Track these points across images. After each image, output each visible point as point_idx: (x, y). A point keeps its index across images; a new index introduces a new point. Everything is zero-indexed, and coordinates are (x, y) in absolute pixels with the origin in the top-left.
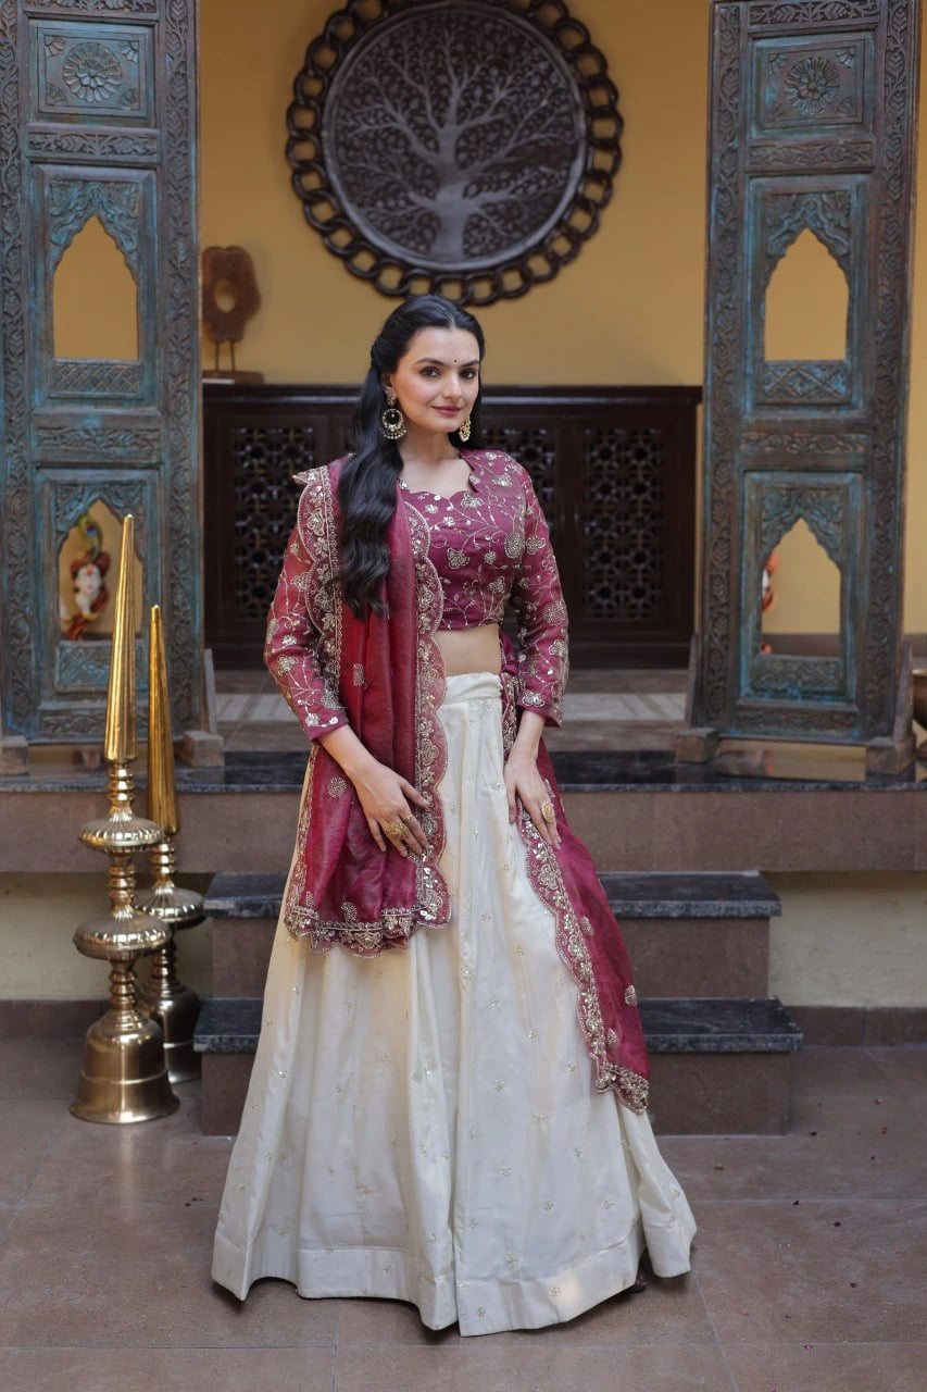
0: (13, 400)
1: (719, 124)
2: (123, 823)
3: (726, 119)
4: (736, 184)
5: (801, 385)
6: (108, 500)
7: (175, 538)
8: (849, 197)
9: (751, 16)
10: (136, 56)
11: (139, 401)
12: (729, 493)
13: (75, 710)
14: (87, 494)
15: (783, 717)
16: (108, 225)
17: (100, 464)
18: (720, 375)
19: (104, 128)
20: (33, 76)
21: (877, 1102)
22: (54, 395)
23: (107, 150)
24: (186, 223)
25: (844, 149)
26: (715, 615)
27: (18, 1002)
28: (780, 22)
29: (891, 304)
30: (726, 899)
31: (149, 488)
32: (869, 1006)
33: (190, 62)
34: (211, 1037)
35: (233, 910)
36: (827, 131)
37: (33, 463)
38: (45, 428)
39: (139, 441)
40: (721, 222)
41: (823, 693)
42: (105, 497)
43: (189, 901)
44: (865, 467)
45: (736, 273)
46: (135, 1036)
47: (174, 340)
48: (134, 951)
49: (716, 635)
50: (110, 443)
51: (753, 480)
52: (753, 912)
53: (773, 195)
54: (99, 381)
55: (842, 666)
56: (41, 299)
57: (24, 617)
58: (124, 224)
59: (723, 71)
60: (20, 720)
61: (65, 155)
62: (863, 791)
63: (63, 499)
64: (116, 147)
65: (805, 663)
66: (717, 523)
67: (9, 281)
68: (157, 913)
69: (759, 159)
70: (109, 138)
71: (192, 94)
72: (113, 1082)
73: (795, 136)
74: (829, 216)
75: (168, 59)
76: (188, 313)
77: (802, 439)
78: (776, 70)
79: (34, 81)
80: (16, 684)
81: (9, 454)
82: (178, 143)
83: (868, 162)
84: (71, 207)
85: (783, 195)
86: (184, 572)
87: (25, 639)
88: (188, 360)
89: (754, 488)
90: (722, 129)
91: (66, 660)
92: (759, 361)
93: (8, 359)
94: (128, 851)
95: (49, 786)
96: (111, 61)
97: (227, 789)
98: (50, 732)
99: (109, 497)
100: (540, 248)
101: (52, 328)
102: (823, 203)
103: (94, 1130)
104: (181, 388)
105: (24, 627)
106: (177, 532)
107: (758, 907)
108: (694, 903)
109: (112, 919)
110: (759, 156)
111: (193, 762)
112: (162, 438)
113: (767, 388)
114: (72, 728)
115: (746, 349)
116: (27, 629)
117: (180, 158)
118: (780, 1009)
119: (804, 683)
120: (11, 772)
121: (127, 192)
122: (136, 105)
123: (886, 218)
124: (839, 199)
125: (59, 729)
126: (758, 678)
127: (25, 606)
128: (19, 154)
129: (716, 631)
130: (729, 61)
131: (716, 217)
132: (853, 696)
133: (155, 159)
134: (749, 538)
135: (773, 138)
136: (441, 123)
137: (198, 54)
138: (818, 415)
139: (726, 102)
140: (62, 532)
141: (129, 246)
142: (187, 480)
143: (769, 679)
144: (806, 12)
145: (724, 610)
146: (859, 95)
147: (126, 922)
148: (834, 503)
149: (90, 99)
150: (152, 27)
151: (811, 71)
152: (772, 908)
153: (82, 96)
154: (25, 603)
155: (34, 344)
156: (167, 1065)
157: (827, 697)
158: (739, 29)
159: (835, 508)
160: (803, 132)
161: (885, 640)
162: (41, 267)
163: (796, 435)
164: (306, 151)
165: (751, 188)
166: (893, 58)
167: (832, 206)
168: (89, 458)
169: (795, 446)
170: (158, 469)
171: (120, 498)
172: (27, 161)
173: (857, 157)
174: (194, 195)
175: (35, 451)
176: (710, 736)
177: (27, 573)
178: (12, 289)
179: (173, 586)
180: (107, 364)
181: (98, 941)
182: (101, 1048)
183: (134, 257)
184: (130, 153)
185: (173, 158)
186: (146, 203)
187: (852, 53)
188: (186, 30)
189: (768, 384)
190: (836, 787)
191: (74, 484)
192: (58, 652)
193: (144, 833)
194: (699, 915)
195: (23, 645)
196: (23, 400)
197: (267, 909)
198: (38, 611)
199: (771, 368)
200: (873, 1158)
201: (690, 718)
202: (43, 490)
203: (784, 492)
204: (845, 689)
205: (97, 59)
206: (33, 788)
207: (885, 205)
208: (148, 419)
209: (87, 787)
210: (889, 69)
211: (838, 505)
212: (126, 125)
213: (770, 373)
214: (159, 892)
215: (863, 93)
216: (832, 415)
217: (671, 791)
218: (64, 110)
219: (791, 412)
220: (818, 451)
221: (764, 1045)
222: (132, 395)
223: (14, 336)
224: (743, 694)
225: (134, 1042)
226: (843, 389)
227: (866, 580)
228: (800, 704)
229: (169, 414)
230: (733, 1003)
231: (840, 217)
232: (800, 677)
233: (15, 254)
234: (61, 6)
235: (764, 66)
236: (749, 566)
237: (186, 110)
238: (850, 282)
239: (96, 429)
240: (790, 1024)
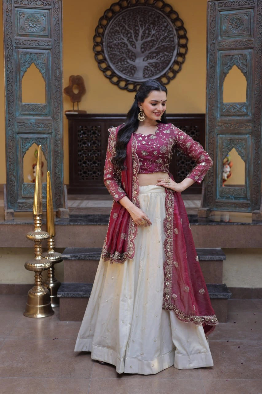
0: (10, 114)
1: (210, 36)
2: (38, 232)
3: (212, 34)
4: (215, 53)
5: (233, 110)
6: (37, 143)
7: (56, 153)
8: (247, 56)
9: (219, 5)
10: (45, 18)
11: (46, 115)
12: (213, 141)
13: (27, 202)
14: (31, 141)
15: (229, 205)
16: (37, 65)
17: (35, 133)
18: (210, 107)
19: (36, 38)
20: (16, 23)
21: (254, 314)
22: (22, 113)
23: (37, 44)
24: (59, 65)
25: (245, 42)
26: (209, 175)
27: (11, 284)
28: (227, 7)
29: (259, 86)
30: (210, 255)
31: (48, 140)
32: (254, 287)
33: (60, 20)
34: (62, 293)
35: (69, 257)
36: (241, 37)
37: (16, 132)
38: (19, 123)
39: (46, 126)
40: (211, 64)
41: (240, 198)
42: (36, 142)
43: (58, 256)
44: (252, 133)
45: (215, 78)
46: (42, 293)
47: (55, 97)
48: (41, 269)
49: (210, 181)
50: (38, 127)
51: (220, 137)
52: (218, 259)
53: (225, 56)
54: (34, 109)
55: (245, 190)
56: (18, 86)
57: (13, 176)
58: (41, 65)
59: (211, 21)
60: (12, 205)
61: (25, 46)
62: (251, 225)
63: (24, 143)
64: (39, 43)
65: (235, 189)
66: (210, 149)
67: (9, 81)
68: (49, 258)
69: (221, 46)
70: (37, 41)
71: (61, 29)
72: (35, 306)
73: (231, 39)
74: (241, 61)
75: (54, 19)
76: (60, 90)
77: (234, 125)
78: (226, 20)
79: (16, 25)
80: (11, 195)
81: (9, 130)
82: (57, 42)
83: (252, 46)
84: (27, 60)
85: (228, 55)
86: (58, 163)
87: (13, 182)
88: (60, 104)
89: (221, 139)
90: (211, 37)
91: (25, 188)
92: (222, 103)
93: (9, 103)
94: (39, 240)
95: (19, 223)
96: (38, 20)
97: (69, 224)
98: (20, 208)
99: (37, 142)
100: (165, 75)
101: (21, 94)
102: (240, 58)
103: (30, 319)
104: (58, 111)
105: (13, 178)
106: (56, 152)
107: (219, 258)
108: (201, 256)
109: (35, 260)
110: (221, 45)
111: (61, 217)
112: (52, 125)
113: (224, 111)
114: (27, 207)
115: (218, 99)
116: (14, 179)
117: (57, 47)
118: (226, 287)
119: (235, 195)
120: (9, 219)
121: (42, 56)
122: (45, 32)
123: (257, 62)
124: (244, 57)
125: (23, 208)
126: (222, 193)
127: (14, 173)
128: (12, 46)
129: (210, 180)
130: (213, 18)
131: (209, 62)
132: (249, 199)
133: (50, 47)
134: (219, 153)
135: (225, 40)
136: (137, 40)
137: (62, 17)
138: (238, 118)
139: (212, 30)
140: (24, 152)
141: (43, 71)
142: (59, 137)
143: (225, 194)
144: (234, 4)
145: (212, 174)
146: (249, 27)
147: (39, 260)
148: (243, 143)
149: (32, 30)
150: (50, 10)
151: (236, 21)
152: (223, 258)
153: (30, 29)
154: (14, 172)
155: (16, 99)
156: (51, 302)
157: (241, 199)
158: (215, 9)
159: (243, 145)
160: (234, 37)
161: (258, 182)
162: (18, 77)
163: (232, 124)
164: (99, 49)
165: (219, 54)
166: (259, 16)
167: (242, 59)
168: (32, 131)
169: (232, 127)
170: (51, 134)
171: (41, 142)
172: (14, 48)
173: (249, 44)
174: (61, 57)
175: (17, 129)
176: (208, 210)
177: (14, 163)
178: (10, 83)
179: (55, 167)
180: (37, 105)
181: (31, 265)
182: (32, 297)
183: (44, 74)
184: (43, 45)
185: (56, 46)
186: (48, 59)
187: (247, 14)
188: (59, 11)
189: (224, 109)
190: (242, 224)
191: (28, 138)
192: (23, 186)
193: (44, 235)
194: (202, 260)
195: (13, 184)
196: (13, 115)
197: (79, 257)
198: (17, 175)
199: (225, 105)
200: (251, 329)
201: (202, 205)
202: (19, 140)
203: (229, 140)
204: (246, 196)
205: (34, 19)
206: (15, 223)
207: (257, 58)
208: (48, 120)
209: (30, 223)
210: (258, 19)
211: (244, 144)
212: (42, 38)
213: (225, 106)
214: (50, 253)
215: (251, 26)
216: (242, 118)
217: (195, 225)
218: (25, 33)
219: (230, 117)
220: (238, 128)
221: (220, 297)
222: (43, 113)
223: (11, 97)
224: (217, 198)
225: (41, 294)
226: (245, 111)
227: (252, 165)
228: (234, 201)
229: (54, 119)
230: (212, 285)
231: (244, 62)
232: (234, 193)
233: (11, 74)
234: (24, 4)
235: (222, 19)
236: (219, 161)
237: (59, 33)
238: (247, 80)
239: (34, 123)
240: (228, 291)
